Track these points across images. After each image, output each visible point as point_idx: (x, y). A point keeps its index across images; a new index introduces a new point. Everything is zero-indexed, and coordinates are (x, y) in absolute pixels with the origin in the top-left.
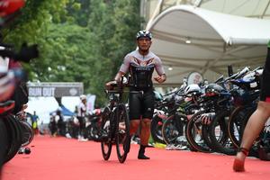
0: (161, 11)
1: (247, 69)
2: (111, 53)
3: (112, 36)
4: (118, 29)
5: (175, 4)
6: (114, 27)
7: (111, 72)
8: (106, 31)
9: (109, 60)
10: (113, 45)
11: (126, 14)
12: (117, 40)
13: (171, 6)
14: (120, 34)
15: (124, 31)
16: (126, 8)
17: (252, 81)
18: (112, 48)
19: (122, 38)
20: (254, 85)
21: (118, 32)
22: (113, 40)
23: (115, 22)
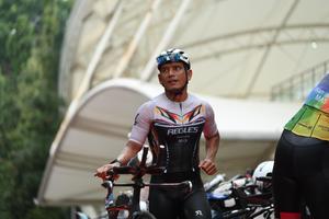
0: (91, 87)
1: (220, 177)
2: (13, 153)
3: (15, 126)
4: (23, 115)
5: (111, 78)
6: (17, 113)
7: (13, 182)
8: (6, 119)
9: (9, 164)
10: (15, 140)
11: (37, 93)
12: (22, 132)
13: (105, 80)
14: (28, 124)
15: (34, 119)
16: (38, 83)
17: (228, 197)
18: (15, 145)
19: (30, 129)
20: (230, 203)
21: (24, 121)
22: (17, 133)
23: (19, 104)
